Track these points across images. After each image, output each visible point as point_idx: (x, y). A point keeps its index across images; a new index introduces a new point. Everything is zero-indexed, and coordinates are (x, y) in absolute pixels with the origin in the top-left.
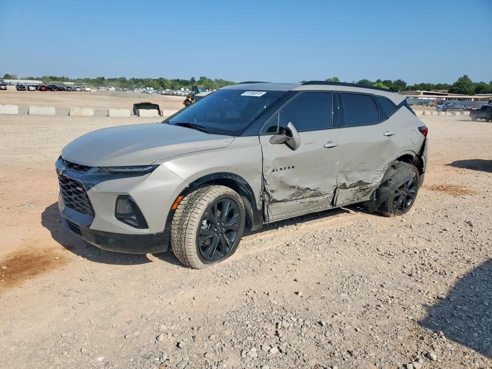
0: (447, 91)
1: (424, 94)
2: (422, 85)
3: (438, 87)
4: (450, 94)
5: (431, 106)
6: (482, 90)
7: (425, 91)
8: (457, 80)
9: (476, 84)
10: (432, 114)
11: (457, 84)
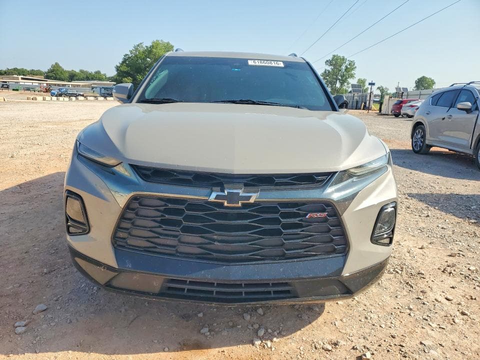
0: (43, 77)
1: (23, 79)
2: (15, 69)
3: (33, 73)
4: (49, 80)
5: (38, 91)
6: (75, 78)
7: (22, 77)
8: (50, 67)
9: (68, 72)
10: (44, 99)
11: (51, 71)
